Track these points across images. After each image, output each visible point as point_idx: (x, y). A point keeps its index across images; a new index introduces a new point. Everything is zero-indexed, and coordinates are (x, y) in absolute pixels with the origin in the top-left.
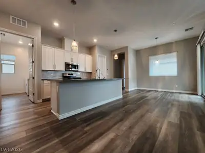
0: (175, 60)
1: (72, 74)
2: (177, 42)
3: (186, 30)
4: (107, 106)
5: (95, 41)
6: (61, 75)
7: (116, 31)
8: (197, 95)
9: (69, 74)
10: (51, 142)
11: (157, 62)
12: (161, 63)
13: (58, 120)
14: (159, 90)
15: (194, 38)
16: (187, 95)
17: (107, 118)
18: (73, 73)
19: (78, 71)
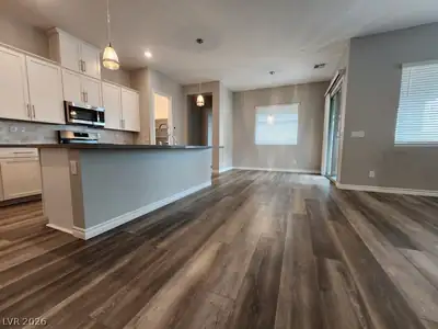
0: (296, 117)
1: (86, 135)
2: (301, 86)
3: (316, 67)
4: (190, 202)
5: (148, 55)
6: (53, 135)
7: (200, 41)
8: (320, 174)
9: (76, 134)
10: (87, 283)
11: (270, 119)
12: (276, 123)
13: (81, 242)
14: (270, 170)
15: (323, 82)
16: (307, 177)
17: (197, 222)
18: (87, 131)
19: (101, 127)
